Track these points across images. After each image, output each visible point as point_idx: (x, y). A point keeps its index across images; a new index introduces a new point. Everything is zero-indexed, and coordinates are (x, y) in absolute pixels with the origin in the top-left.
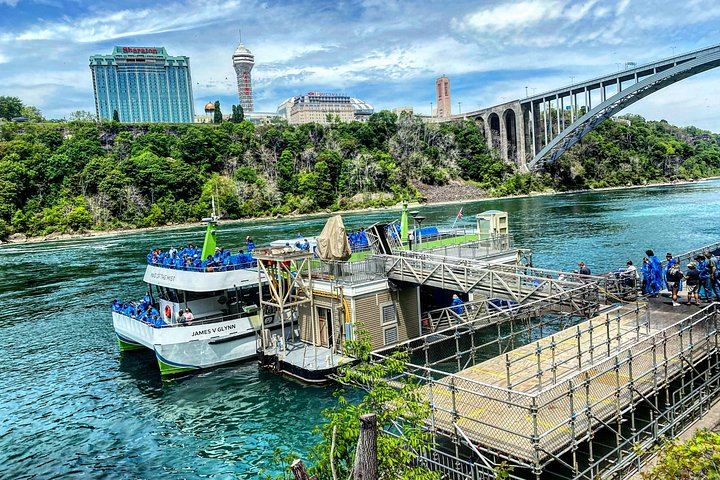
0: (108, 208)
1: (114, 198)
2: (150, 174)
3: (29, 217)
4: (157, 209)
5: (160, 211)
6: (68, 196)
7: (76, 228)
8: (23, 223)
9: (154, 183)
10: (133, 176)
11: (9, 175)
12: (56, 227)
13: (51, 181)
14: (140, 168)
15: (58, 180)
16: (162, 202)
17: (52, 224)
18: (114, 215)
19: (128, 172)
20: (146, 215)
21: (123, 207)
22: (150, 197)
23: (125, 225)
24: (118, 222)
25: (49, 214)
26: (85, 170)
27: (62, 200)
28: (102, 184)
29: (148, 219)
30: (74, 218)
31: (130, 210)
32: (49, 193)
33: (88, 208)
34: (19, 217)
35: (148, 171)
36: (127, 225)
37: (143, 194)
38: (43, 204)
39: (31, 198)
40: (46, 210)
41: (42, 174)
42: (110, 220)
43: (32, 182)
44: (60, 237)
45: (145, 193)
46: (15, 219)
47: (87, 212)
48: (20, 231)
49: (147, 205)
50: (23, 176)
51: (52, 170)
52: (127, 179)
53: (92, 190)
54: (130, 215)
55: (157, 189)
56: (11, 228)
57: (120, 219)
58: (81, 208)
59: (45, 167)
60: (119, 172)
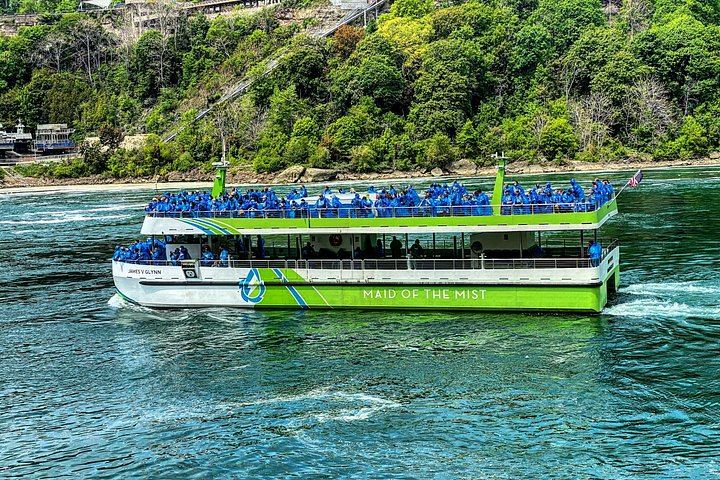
0: (607, 122)
1: (617, 103)
2: (686, 58)
3: (481, 133)
4: (693, 127)
5: (699, 130)
6: (542, 99)
7: (551, 156)
8: (473, 143)
9: (693, 76)
10: (654, 63)
11: (458, 63)
12: (521, 152)
13: (517, 73)
14: (667, 48)
15: (528, 70)
16: (703, 112)
17: (515, 146)
18: (614, 135)
19: (645, 55)
20: (672, 137)
21: (631, 120)
22: (681, 102)
23: (632, 153)
24: (621, 148)
25: (510, 130)
26: (571, 52)
27: (531, 106)
28: (598, 77)
29: (675, 144)
30: (550, 138)
31: (644, 126)
32: (511, 93)
33: (572, 121)
34: (468, 132)
35: (682, 52)
36: (635, 154)
37: (670, 96)
38: (502, 111)
39: (486, 102)
40: (507, 122)
41: (505, 60)
42: (606, 144)
43: (489, 74)
44: (526, 170)
45: (674, 95)
46: (461, 136)
47: (570, 128)
48: (469, 155)
49: (674, 118)
50: (475, 64)
51: (520, 52)
52: (643, 68)
53: (582, 87)
54: (644, 135)
55: (697, 87)
56: (456, 150)
57: (624, 143)
58: (561, 121)
59: (509, 48)
60: (629, 56)
